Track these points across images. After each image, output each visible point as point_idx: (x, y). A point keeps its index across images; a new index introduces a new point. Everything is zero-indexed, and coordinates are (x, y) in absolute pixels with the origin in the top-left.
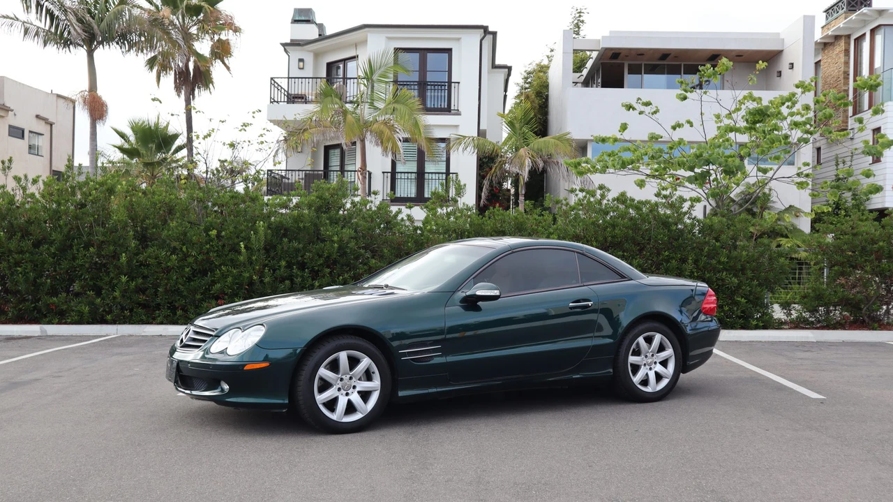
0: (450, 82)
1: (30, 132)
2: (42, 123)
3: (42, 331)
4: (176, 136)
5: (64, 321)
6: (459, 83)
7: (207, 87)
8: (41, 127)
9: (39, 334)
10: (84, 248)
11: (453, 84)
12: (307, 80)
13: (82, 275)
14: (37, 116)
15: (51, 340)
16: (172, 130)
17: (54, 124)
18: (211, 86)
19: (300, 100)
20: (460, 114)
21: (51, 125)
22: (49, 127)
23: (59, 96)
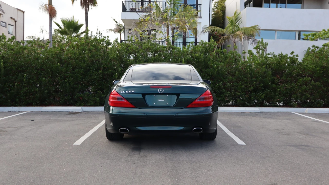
0: (197, 5)
1: (9, 24)
2: (13, 20)
3: (82, 110)
4: (81, 26)
5: (86, 105)
6: (201, 5)
7: (94, 5)
8: (12, 23)
9: (82, 111)
10: (95, 71)
11: (198, 5)
12: (138, 2)
13: (95, 83)
14: (11, 18)
15: (92, 114)
16: (79, 23)
17: (17, 21)
18: (96, 5)
19: (133, 11)
20: (201, 18)
21: (16, 22)
22: (15, 22)
23: (18, 9)
